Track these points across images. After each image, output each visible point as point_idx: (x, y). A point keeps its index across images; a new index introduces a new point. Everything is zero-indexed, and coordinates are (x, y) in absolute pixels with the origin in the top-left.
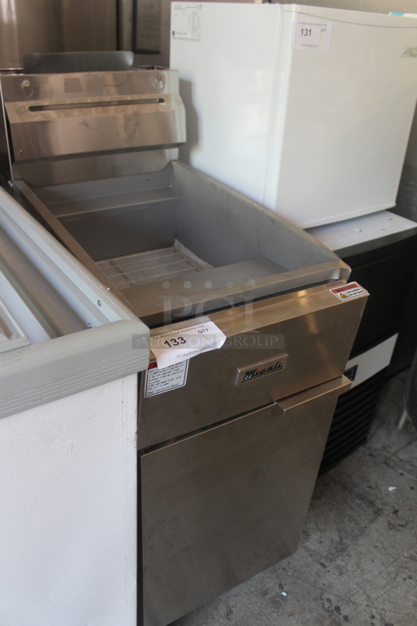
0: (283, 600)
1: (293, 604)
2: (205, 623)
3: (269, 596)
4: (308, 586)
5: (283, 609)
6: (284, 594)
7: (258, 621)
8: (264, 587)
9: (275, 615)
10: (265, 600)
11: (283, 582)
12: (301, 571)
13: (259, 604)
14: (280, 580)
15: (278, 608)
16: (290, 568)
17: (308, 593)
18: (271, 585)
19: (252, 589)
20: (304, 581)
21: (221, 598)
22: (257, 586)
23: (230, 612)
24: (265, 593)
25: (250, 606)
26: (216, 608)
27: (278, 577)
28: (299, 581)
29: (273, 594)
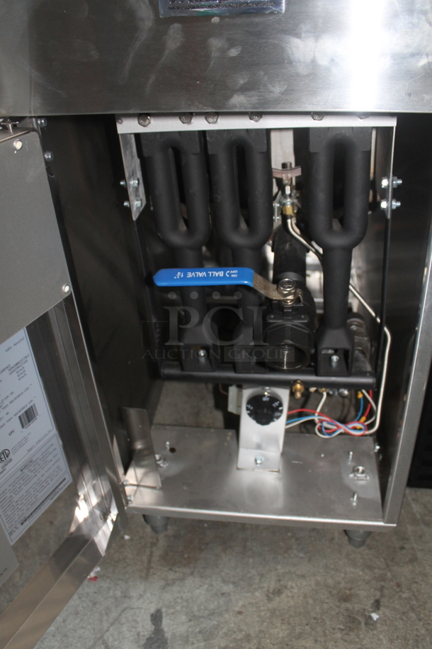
0: (366, 624)
1: (379, 639)
2: (234, 583)
3: (348, 605)
4: (423, 631)
5: (358, 636)
6: (375, 616)
7: (307, 628)
8: (350, 590)
9: (339, 635)
10: (339, 607)
11: (384, 601)
12: (425, 603)
13: (325, 606)
14: (382, 596)
15: (351, 629)
16: (409, 589)
17: (417, 641)
18: (362, 593)
19: (330, 581)
20: (420, 620)
21: (279, 567)
22: (339, 583)
23: (278, 592)
24: (346, 599)
25: (311, 601)
26: (262, 576)
27: (382, 589)
28: (412, 615)
29: (357, 607)
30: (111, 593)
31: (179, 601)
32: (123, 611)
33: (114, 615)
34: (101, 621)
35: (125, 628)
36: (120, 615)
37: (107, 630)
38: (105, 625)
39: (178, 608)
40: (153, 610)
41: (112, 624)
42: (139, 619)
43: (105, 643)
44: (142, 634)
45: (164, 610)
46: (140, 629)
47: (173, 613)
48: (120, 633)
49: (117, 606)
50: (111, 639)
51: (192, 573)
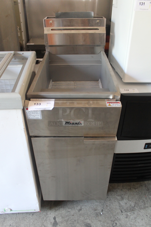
0: (100, 215)
1: (103, 218)
2: (71, 209)
3: (96, 212)
4: (112, 215)
5: (98, 218)
6: (102, 213)
7: (88, 217)
8: (96, 208)
9: (94, 218)
10: (94, 212)
11: (104, 210)
12: (112, 209)
13: (91, 212)
14: (103, 209)
15: (97, 217)
16: (109, 207)
17: (110, 218)
18: (99, 208)
19: (92, 207)
20: (111, 213)
21: (81, 204)
22: (94, 207)
23: (81, 210)
24: (95, 210)
25: (88, 211)
26: (77, 206)
27: (103, 207)
28: (110, 212)
29: (98, 212)
30: (43, 214)
31: (59, 214)
32: (47, 218)
33: (45, 219)
34: (42, 220)
35: (48, 221)
36: (46, 219)
37: (44, 222)
38: (43, 221)
39: (59, 216)
40: (53, 217)
41: (45, 221)
42: (51, 219)
43: (44, 225)
44: (52, 222)
45: (56, 216)
46: (51, 221)
47: (58, 217)
48: (47, 223)
49: (45, 217)
50: (45, 224)
51: (61, 207)
